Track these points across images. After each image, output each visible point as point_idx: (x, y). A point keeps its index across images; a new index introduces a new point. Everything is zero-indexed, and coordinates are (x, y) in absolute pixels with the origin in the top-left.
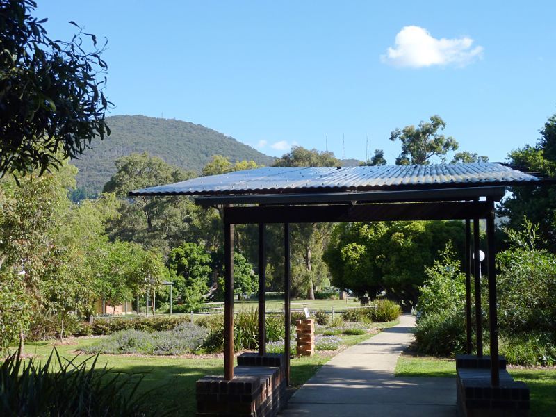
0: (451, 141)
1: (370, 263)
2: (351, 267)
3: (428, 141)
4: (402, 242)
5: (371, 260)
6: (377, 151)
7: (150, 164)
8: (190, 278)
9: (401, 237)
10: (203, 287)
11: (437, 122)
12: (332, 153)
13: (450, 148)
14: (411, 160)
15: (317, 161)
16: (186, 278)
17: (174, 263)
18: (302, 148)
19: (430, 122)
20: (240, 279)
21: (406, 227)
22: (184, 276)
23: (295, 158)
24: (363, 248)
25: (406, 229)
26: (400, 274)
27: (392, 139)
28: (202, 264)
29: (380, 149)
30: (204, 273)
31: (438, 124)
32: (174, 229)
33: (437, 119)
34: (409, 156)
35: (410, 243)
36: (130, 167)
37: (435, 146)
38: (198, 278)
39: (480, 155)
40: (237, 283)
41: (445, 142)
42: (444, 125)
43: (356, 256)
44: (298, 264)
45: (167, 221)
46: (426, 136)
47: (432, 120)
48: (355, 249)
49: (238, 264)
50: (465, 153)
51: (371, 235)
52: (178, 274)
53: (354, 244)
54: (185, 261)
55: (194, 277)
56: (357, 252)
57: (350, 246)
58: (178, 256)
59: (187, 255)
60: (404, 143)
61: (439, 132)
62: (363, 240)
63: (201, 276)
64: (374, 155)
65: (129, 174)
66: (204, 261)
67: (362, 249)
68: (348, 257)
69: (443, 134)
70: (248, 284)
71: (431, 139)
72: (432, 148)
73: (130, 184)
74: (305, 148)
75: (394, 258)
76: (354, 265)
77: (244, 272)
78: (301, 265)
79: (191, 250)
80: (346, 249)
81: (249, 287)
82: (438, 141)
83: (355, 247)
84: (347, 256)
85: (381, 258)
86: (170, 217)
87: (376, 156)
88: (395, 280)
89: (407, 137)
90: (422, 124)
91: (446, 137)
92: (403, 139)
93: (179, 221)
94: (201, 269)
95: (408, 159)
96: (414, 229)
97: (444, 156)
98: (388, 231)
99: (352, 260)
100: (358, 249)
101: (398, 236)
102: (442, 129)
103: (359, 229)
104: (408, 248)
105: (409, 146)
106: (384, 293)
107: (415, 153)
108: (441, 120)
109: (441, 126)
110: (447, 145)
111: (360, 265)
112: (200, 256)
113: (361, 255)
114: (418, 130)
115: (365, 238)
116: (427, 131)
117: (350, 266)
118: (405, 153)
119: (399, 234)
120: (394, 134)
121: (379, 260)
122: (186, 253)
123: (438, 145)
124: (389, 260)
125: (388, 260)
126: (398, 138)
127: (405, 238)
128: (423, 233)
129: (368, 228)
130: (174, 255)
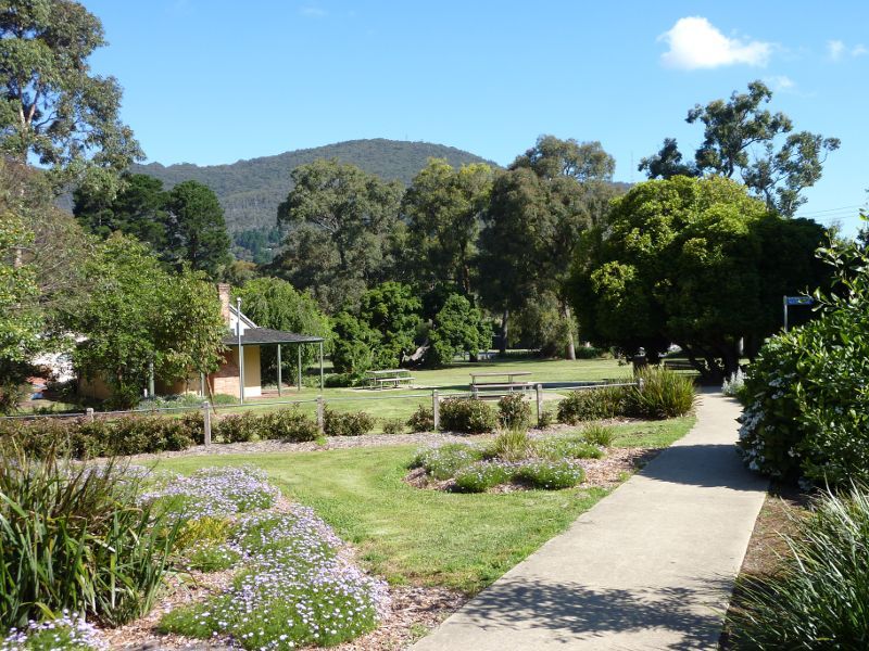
0: (781, 118)
1: (644, 297)
2: (610, 304)
3: (745, 122)
4: (704, 254)
5: (645, 292)
6: (667, 141)
7: (340, 174)
8: (388, 332)
9: (701, 245)
10: (407, 346)
11: (759, 91)
12: (598, 144)
13: (780, 130)
14: (718, 152)
15: (576, 155)
16: (384, 332)
17: (367, 311)
18: (553, 137)
19: (748, 92)
20: (461, 332)
21: (710, 227)
22: (380, 329)
23: (544, 154)
24: (631, 270)
25: (711, 232)
26: (699, 315)
27: (690, 120)
28: (407, 312)
29: (671, 137)
30: (409, 325)
31: (760, 94)
32: (373, 264)
33: (759, 87)
34: (717, 146)
35: (719, 256)
36: (311, 178)
37: (755, 127)
38: (400, 332)
39: (825, 137)
40: (457, 338)
41: (771, 120)
42: (769, 95)
43: (618, 284)
44: (549, 309)
45: (361, 252)
46: (742, 114)
47: (751, 88)
48: (615, 272)
49: (458, 310)
50: (804, 134)
51: (646, 246)
52: (371, 327)
53: (615, 264)
54: (384, 308)
55: (395, 330)
56: (619, 277)
57: (607, 266)
58: (374, 301)
59: (386, 299)
60: (708, 126)
61: (762, 106)
62: (631, 256)
63: (405, 329)
64: (662, 147)
65: (310, 188)
66: (411, 307)
67: (628, 271)
68: (604, 288)
69: (768, 109)
70: (473, 339)
71: (750, 117)
72: (751, 131)
73: (311, 203)
74: (557, 137)
75: (687, 285)
76: (615, 300)
77: (468, 322)
78: (554, 310)
79: (393, 292)
80: (599, 272)
81: (475, 343)
82: (761, 119)
83: (616, 269)
84: (602, 285)
85: (663, 286)
86: (366, 246)
87: (666, 149)
88: (690, 326)
89: (713, 115)
90: (737, 95)
91: (773, 114)
92: (706, 120)
93: (377, 252)
94: (404, 318)
95: (715, 150)
96: (726, 230)
97: (769, 142)
98: (676, 238)
99: (611, 293)
100: (622, 272)
101: (696, 244)
102: (767, 101)
103: (623, 236)
104: (715, 266)
105: (716, 131)
106: (675, 348)
107: (725, 140)
108: (765, 88)
109: (766, 97)
110: (775, 126)
111: (624, 301)
112: (406, 300)
113: (628, 283)
114: (729, 105)
115: (635, 252)
116: (744, 106)
117: (607, 302)
118: (709, 142)
119: (698, 240)
120: (693, 113)
121: (661, 290)
122: (385, 296)
123: (761, 126)
124: (679, 289)
125: (676, 288)
126: (698, 119)
127: (709, 247)
128: (744, 237)
129: (641, 234)
130: (368, 299)
